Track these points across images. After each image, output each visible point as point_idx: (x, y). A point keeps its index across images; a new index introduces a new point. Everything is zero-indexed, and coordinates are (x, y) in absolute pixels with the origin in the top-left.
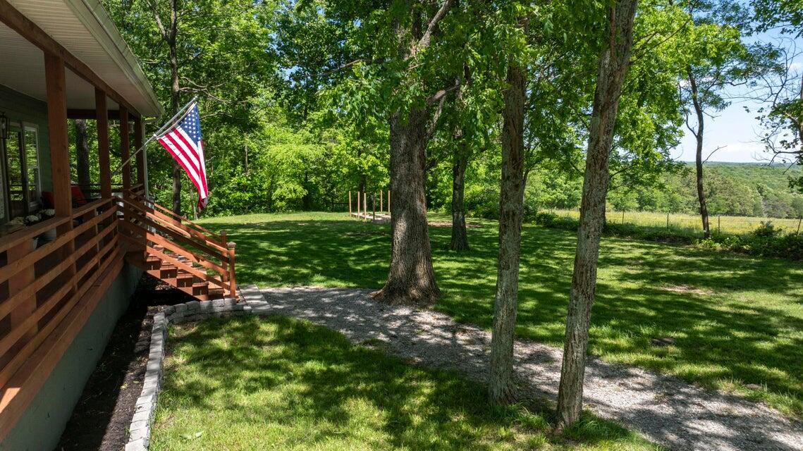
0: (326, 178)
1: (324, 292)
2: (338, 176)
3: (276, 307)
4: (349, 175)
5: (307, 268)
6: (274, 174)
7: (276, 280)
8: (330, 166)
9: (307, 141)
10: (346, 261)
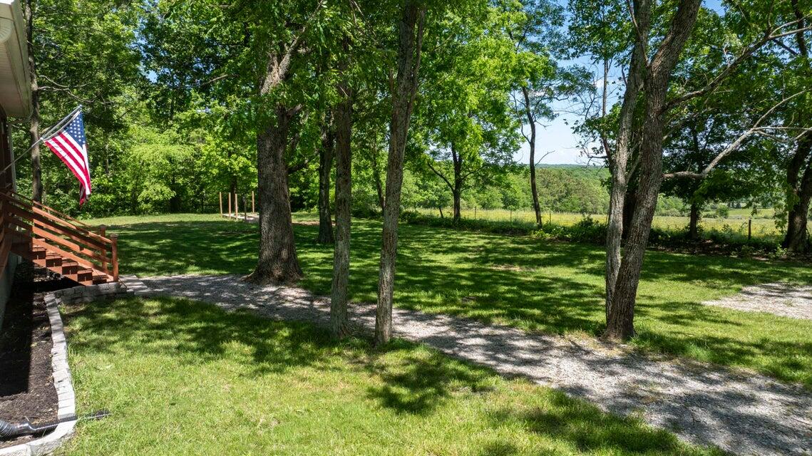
0: (194, 180)
1: (199, 278)
2: (208, 177)
3: (156, 290)
4: (219, 177)
5: (181, 261)
6: (138, 175)
7: (153, 271)
8: (199, 167)
9: (175, 141)
10: (219, 255)
